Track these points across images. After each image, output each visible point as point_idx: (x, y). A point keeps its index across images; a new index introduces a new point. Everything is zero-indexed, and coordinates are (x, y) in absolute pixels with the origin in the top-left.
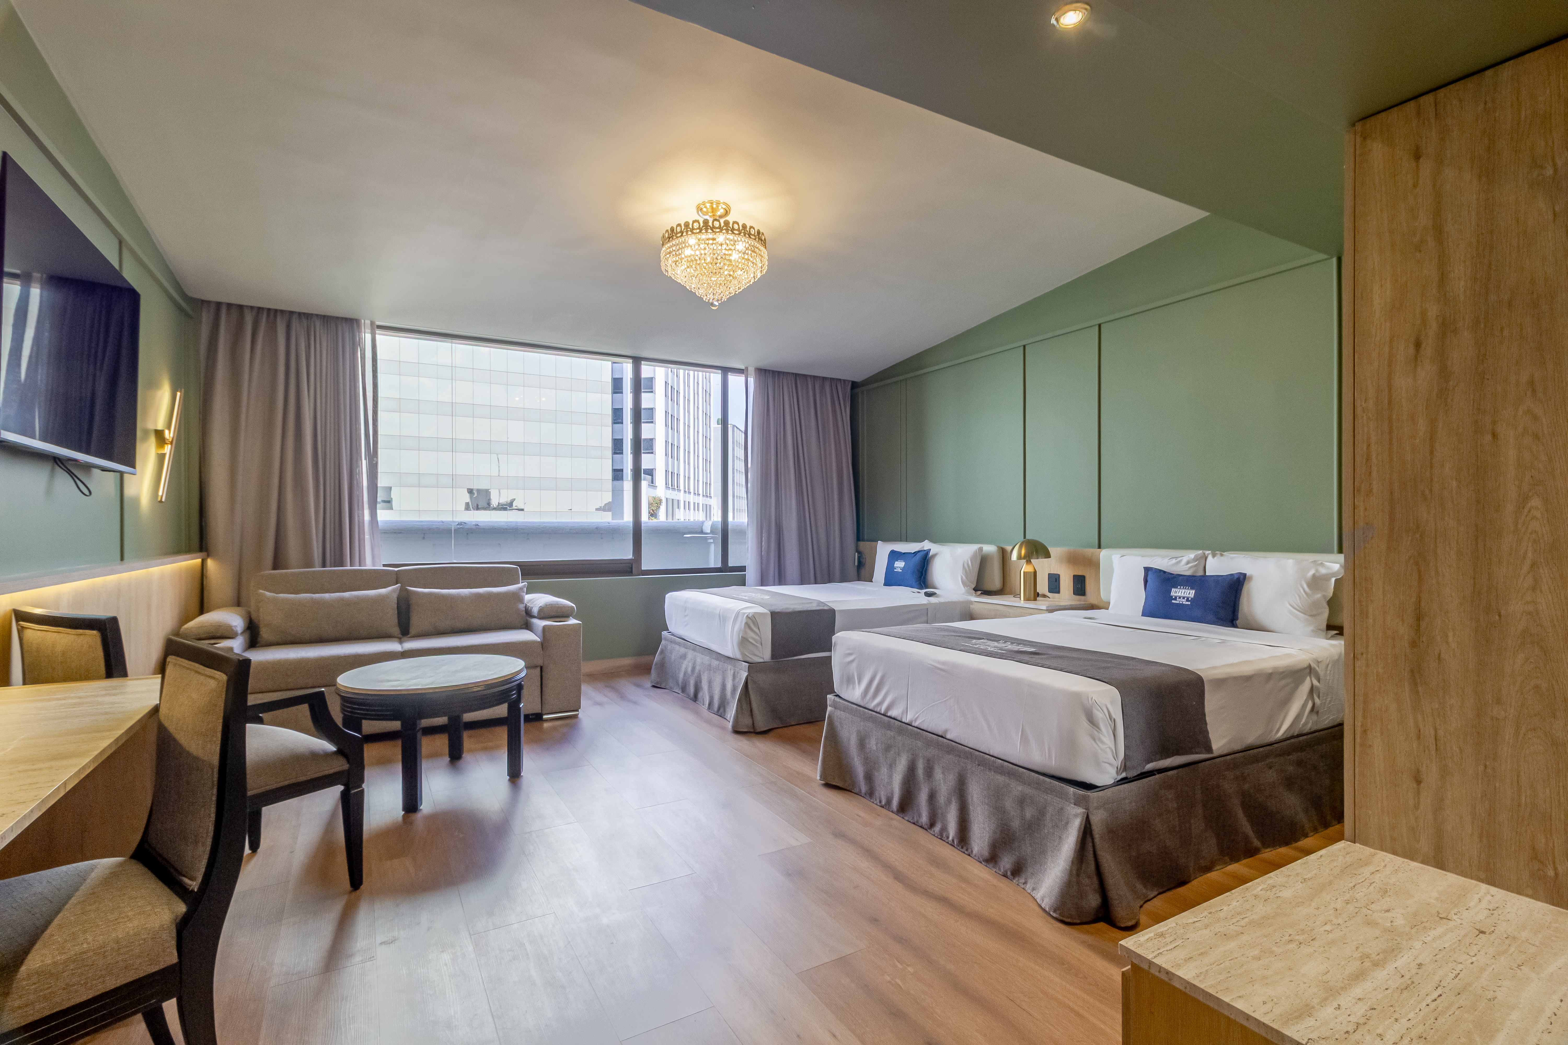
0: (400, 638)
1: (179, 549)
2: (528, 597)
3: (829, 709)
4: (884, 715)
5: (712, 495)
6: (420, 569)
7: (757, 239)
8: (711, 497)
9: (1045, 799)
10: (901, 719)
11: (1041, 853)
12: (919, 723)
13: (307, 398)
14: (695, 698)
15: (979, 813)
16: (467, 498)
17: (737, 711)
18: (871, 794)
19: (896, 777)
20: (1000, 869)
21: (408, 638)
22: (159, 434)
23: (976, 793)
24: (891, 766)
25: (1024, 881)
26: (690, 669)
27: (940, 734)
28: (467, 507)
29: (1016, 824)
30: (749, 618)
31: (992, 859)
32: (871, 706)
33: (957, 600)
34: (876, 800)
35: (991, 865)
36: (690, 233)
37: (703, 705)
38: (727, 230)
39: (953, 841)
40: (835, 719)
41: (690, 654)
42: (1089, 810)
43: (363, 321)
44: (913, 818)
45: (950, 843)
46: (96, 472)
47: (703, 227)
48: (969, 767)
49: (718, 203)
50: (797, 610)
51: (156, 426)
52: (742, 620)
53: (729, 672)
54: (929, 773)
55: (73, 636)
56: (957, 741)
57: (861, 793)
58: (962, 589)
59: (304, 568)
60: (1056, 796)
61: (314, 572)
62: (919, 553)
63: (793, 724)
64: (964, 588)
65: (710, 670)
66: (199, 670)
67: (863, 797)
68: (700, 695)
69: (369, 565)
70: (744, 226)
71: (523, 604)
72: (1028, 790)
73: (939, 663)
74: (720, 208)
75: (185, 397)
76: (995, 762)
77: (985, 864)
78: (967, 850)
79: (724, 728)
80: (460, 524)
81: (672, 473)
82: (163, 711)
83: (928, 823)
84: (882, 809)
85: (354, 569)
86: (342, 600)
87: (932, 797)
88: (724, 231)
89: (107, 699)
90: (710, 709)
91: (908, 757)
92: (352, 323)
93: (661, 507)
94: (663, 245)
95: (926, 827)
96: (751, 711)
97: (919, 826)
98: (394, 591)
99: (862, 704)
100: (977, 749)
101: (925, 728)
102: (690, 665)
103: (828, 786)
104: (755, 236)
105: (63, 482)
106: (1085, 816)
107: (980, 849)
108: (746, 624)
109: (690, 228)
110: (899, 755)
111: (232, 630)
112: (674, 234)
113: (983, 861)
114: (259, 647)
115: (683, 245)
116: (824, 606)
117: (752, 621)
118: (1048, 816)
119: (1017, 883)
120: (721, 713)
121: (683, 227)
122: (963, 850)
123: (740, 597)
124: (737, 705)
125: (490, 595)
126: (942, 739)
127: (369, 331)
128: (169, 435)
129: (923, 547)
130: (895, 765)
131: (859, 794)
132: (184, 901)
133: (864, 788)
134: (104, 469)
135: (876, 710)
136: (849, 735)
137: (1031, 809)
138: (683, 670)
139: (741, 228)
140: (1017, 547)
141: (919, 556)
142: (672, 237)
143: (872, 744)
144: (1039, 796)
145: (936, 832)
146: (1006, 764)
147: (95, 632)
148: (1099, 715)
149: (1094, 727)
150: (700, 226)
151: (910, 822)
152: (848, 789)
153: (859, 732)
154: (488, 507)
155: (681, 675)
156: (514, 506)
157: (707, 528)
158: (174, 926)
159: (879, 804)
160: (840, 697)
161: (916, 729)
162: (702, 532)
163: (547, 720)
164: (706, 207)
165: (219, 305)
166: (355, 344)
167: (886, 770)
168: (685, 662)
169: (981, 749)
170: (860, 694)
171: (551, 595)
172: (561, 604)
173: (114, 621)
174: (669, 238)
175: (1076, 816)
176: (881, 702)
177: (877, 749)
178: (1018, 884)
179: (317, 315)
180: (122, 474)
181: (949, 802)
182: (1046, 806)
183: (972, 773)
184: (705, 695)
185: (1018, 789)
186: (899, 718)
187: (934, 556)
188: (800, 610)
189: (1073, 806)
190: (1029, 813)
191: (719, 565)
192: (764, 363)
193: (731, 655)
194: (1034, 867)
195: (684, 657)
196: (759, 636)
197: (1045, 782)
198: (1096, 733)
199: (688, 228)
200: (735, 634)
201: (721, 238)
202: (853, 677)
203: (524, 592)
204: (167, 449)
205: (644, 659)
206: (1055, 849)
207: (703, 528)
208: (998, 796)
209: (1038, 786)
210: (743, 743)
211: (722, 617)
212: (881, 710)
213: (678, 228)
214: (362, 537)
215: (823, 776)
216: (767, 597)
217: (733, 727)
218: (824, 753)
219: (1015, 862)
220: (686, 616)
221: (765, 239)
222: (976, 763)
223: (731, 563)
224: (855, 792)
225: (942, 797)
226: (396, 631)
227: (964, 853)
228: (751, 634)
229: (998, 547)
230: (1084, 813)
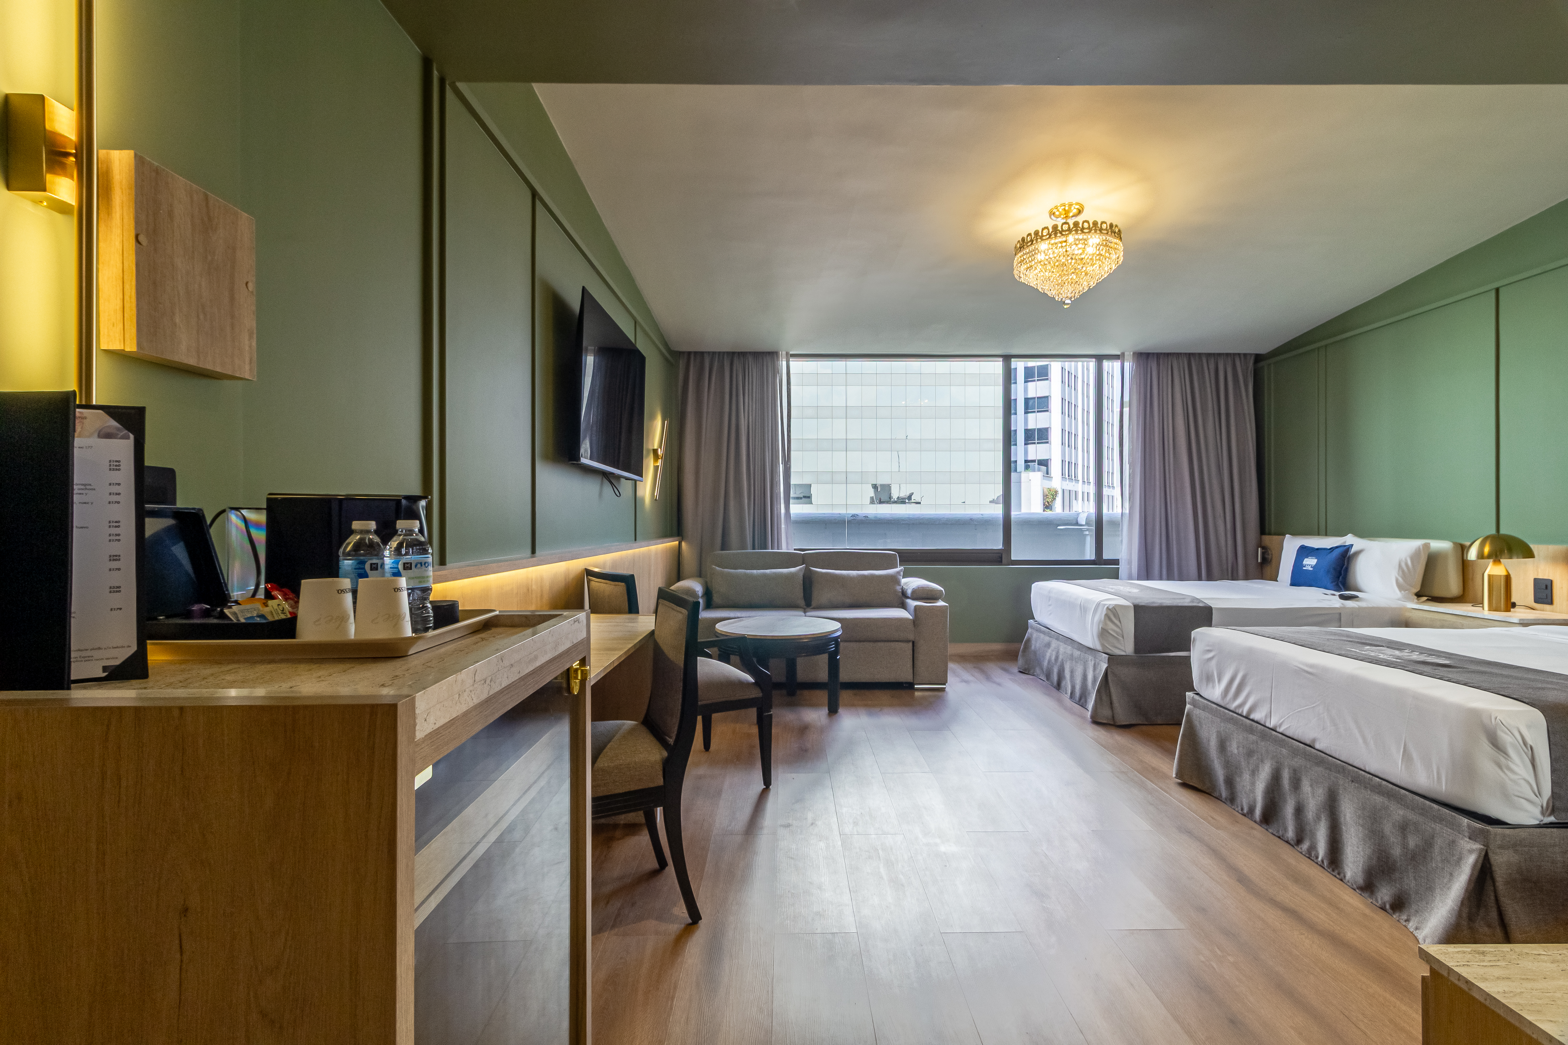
0: (805, 609)
1: (666, 534)
2: (904, 581)
3: (1188, 706)
4: (1246, 717)
5: (1115, 485)
6: (820, 552)
7: (1110, 233)
8: (1113, 487)
9: (1432, 828)
10: (1265, 722)
11: (1428, 890)
12: (1284, 730)
13: (743, 418)
14: (1058, 686)
15: (1353, 835)
16: (871, 493)
17: (1096, 701)
18: (1232, 799)
19: (1259, 785)
20: (1377, 901)
21: (811, 608)
22: (655, 451)
23: (1348, 812)
24: (1254, 772)
25: (1406, 918)
26: (1053, 658)
27: (1308, 742)
28: (872, 502)
29: (1397, 852)
30: (1110, 609)
31: (1368, 887)
32: (1233, 706)
33: (1387, 606)
34: (1237, 807)
35: (1366, 895)
36: (1039, 240)
37: (1066, 694)
38: (1076, 231)
39: (1322, 861)
40: (1194, 717)
41: (1054, 643)
42: (1488, 847)
43: (781, 352)
44: (1278, 831)
45: (1319, 863)
46: (623, 480)
47: (1052, 232)
48: (1341, 782)
49: (1070, 205)
50: (1165, 605)
51: (654, 447)
52: (1102, 611)
53: (1090, 663)
54: (1296, 784)
55: (613, 586)
56: (1328, 753)
57: (1221, 797)
58: (1398, 594)
59: (741, 550)
60: (1446, 826)
61: (747, 553)
62: (1337, 549)
63: (1159, 722)
64: (1400, 591)
65: (1072, 660)
66: (674, 608)
67: (1224, 802)
68: (1063, 684)
69: (784, 550)
70: (1095, 223)
71: (900, 586)
72: (1411, 816)
73: (1307, 665)
74: (1072, 208)
75: (669, 424)
76: (1372, 780)
77: (1360, 893)
78: (1339, 874)
79: (1083, 717)
80: (853, 516)
81: (1069, 462)
82: (656, 633)
83: (1295, 839)
84: (1243, 817)
85: (773, 552)
86: (765, 575)
87: (1299, 811)
88: (1074, 232)
89: (630, 624)
90: (1072, 698)
91: (1272, 765)
92: (773, 355)
93: (1056, 498)
94: (1015, 255)
95: (1292, 842)
96: (1111, 703)
97: (1284, 841)
98: (801, 569)
99: (1223, 704)
100: (1351, 762)
101: (1290, 734)
102: (1054, 653)
103: (1185, 785)
104: (1107, 230)
105: (608, 489)
106: (1483, 853)
107: (1354, 874)
108: (1107, 615)
109: (1040, 236)
110: (1262, 762)
111: (696, 594)
112: (1025, 244)
113: (1358, 888)
114: (712, 608)
115: (1033, 253)
116: (1199, 603)
117: (1113, 613)
118: (1437, 849)
119: (1397, 919)
120: (1083, 703)
121: (1033, 236)
122: (1333, 873)
123: (1107, 589)
124: (1096, 695)
125: (873, 576)
126: (1310, 748)
127: (785, 359)
128: (660, 452)
129: (1345, 542)
130: (1258, 772)
131: (1219, 798)
132: (666, 750)
133: (1224, 793)
134: (627, 479)
135: (1237, 711)
136: (1209, 734)
137: (1415, 837)
138: (1047, 658)
139: (1091, 226)
140: (1477, 543)
141: (1336, 553)
142: (1023, 247)
143: (1234, 748)
144: (1425, 824)
145: (1303, 849)
146: (1384, 783)
147: (623, 584)
148: (1506, 738)
149: (1499, 752)
150: (1049, 232)
151: (1274, 835)
152: (1207, 791)
153: (1218, 732)
154: (889, 501)
155: (1045, 664)
156: (912, 500)
157: (1082, 520)
158: (661, 763)
159: (1240, 811)
160: (1201, 696)
161: (1280, 736)
162: (1077, 524)
163: (918, 690)
164: (1058, 211)
165: (689, 353)
166: (776, 371)
167: (1248, 776)
168: (1050, 651)
169: (1355, 764)
170: (1220, 693)
171: (925, 579)
172: (931, 588)
173: (633, 576)
174: (1020, 248)
175: (1471, 851)
176: (1244, 702)
177: (1238, 753)
178: (1398, 921)
179: (750, 352)
180: (635, 481)
181: (1318, 818)
182: (1433, 836)
183: (1345, 789)
184: (1067, 684)
185: (1398, 813)
186: (1262, 722)
187: (1358, 553)
188: (1169, 605)
189: (1468, 840)
190: (1413, 842)
191: (1093, 558)
192: (1143, 347)
193: (1091, 646)
194: (1419, 904)
195: (1048, 645)
196: (1119, 628)
197: (1431, 808)
198: (1502, 759)
199: (1037, 236)
200: (1095, 624)
201: (1071, 238)
202: (1212, 675)
203: (900, 576)
204: (659, 463)
205: (1013, 646)
206: (1444, 887)
207: (1078, 519)
208: (1375, 818)
209: (1423, 812)
210: (1101, 734)
211: (1083, 608)
212: (1242, 712)
213: (1028, 238)
214: (779, 526)
215: (1179, 775)
216: (1135, 591)
217: (1092, 717)
218: (1181, 751)
219: (1395, 895)
220: (1050, 605)
221: (1119, 231)
222: (1350, 778)
223: (1106, 556)
224: (1215, 796)
225: (1311, 813)
226: (802, 602)
227: (1335, 876)
228: (1111, 626)
229: (1455, 543)
230: (1481, 850)
